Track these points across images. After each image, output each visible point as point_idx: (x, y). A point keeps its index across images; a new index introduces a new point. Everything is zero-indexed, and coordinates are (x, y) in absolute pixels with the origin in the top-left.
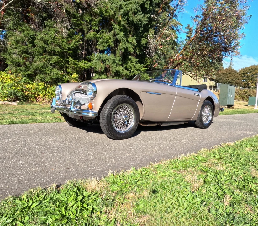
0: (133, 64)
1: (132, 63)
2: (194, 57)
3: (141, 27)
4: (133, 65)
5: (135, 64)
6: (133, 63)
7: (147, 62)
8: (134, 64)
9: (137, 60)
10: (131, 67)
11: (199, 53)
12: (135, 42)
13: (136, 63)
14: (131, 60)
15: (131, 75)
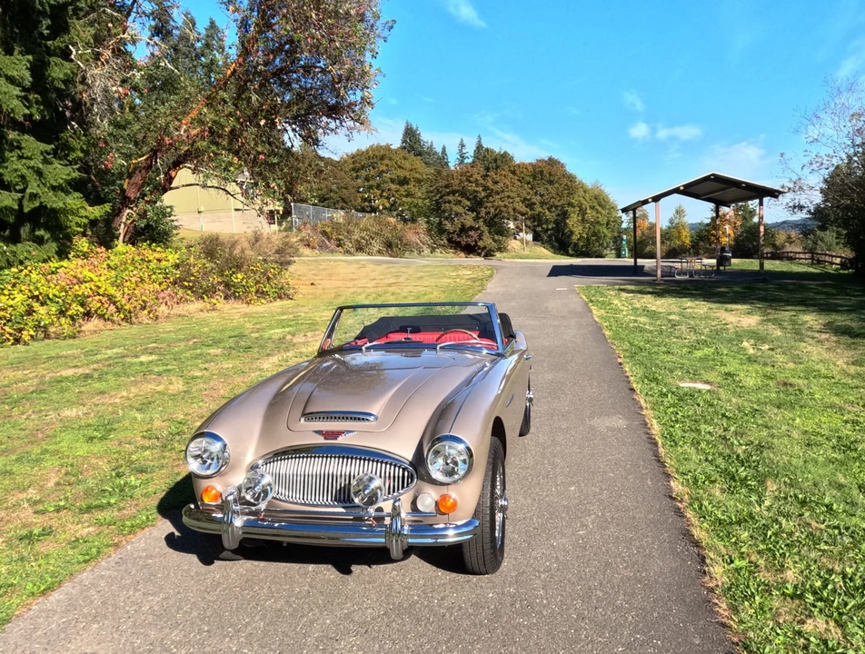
0: (32, 163)
1: (24, 161)
2: (245, 134)
3: (43, 13)
4: (29, 168)
5: (40, 166)
6: (27, 158)
7: (73, 150)
8: (37, 163)
9: (50, 147)
10: (23, 177)
11: (262, 123)
12: (27, 74)
13: (46, 161)
14: (20, 148)
15: (26, 210)
